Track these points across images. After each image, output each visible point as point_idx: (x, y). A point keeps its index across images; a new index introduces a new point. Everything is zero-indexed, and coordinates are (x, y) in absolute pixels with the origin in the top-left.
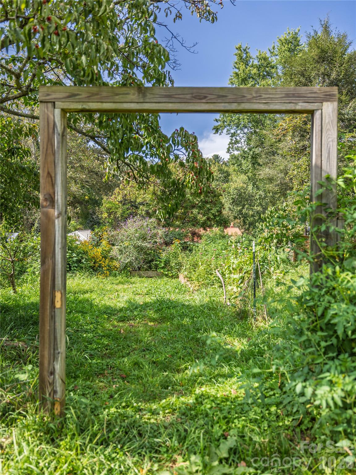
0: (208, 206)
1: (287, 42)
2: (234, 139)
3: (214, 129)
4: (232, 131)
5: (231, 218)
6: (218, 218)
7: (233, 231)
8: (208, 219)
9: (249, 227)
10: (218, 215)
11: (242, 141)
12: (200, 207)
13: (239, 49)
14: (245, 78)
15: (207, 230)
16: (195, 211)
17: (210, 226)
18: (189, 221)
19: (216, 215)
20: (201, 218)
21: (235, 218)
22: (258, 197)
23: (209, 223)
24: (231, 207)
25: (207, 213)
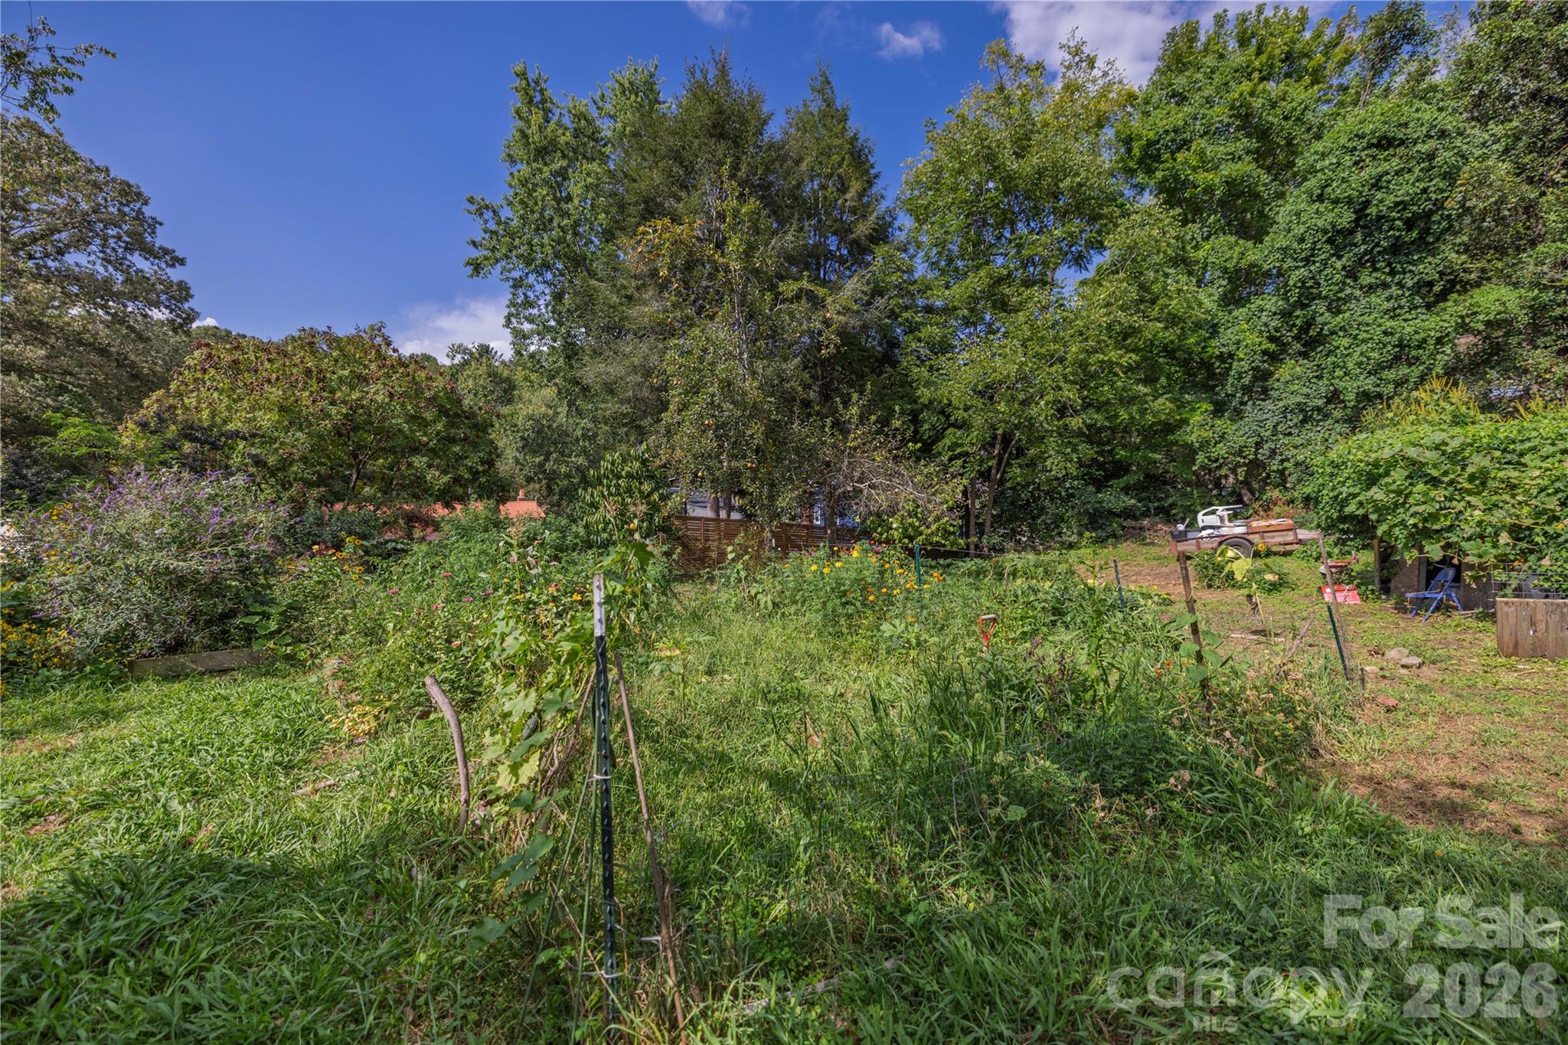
0: (457, 449)
1: (634, 89)
2: (520, 291)
3: (469, 264)
4: (516, 274)
5: (520, 480)
6: (483, 480)
7: (523, 509)
8: (457, 480)
9: (561, 499)
10: (484, 472)
11: (541, 302)
12: (432, 450)
13: (522, 75)
14: (545, 148)
15: (454, 508)
16: (419, 461)
17: (463, 499)
18: (403, 487)
19: (478, 472)
20: (437, 478)
21: (529, 480)
22: (579, 433)
23: (460, 491)
24: (520, 456)
25: (453, 467)
